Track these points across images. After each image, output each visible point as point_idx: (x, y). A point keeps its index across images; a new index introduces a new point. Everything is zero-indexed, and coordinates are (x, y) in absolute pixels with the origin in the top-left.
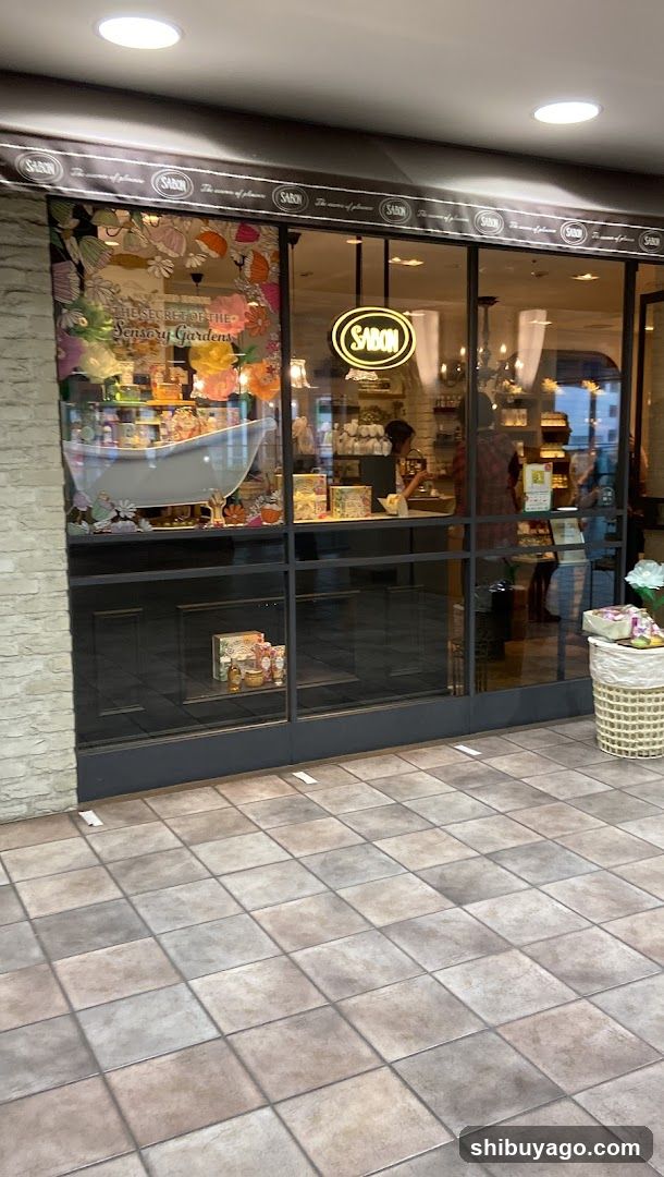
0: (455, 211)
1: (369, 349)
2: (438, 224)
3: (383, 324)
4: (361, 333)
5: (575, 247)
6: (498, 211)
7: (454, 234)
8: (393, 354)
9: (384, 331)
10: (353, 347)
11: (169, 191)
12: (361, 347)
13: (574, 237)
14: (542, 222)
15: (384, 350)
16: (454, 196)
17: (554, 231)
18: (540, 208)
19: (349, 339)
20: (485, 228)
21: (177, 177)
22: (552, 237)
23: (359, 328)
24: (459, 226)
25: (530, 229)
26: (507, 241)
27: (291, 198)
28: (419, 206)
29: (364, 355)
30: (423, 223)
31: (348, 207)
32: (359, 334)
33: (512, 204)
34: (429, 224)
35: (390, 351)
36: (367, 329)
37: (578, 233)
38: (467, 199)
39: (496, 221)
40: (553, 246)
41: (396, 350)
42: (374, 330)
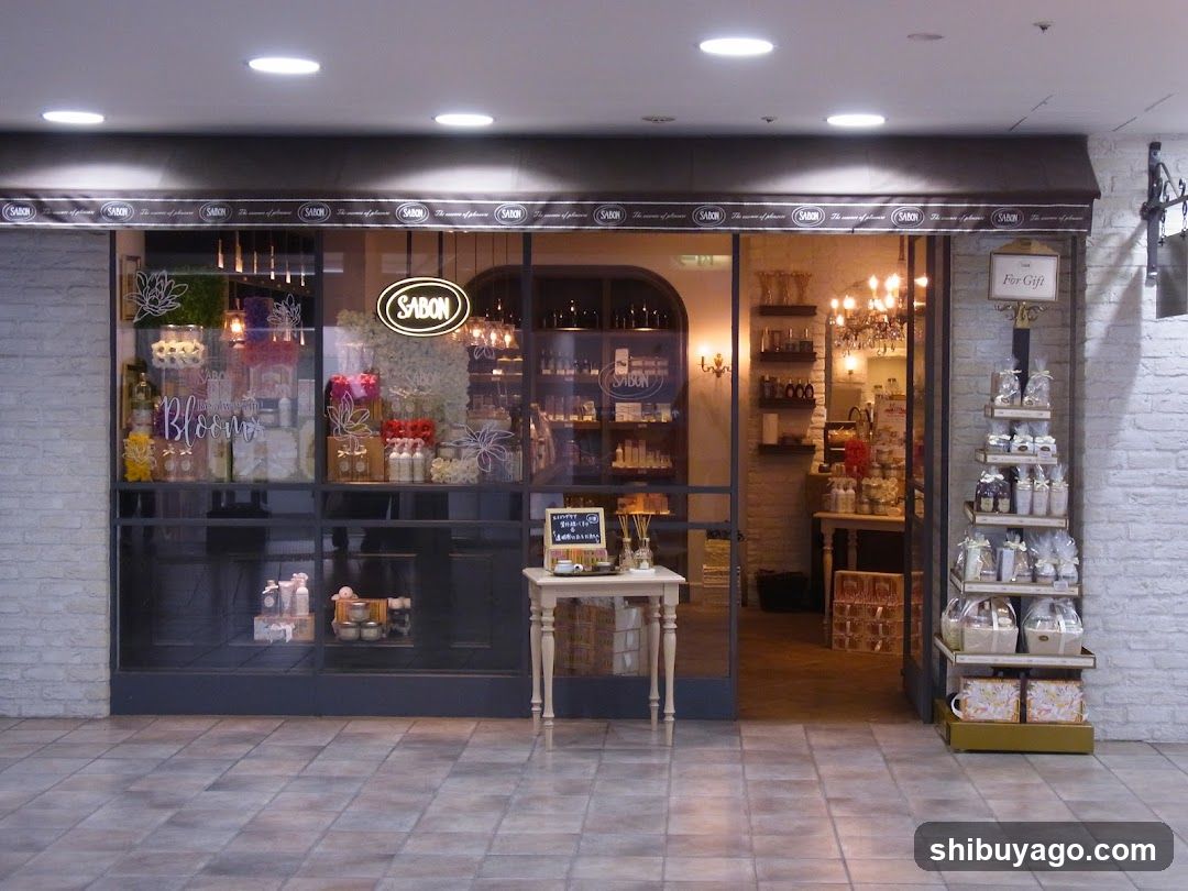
0: (375, 207)
1: (417, 317)
2: (358, 219)
3: (433, 292)
4: (409, 302)
6: (422, 202)
8: (444, 320)
9: (434, 300)
10: (400, 315)
12: (408, 315)
15: (434, 317)
16: (376, 195)
17: (488, 214)
19: (395, 308)
22: (486, 220)
23: (406, 298)
24: (381, 219)
25: (461, 214)
26: (432, 227)
27: (215, 212)
28: (339, 206)
29: (412, 323)
30: (343, 220)
31: (268, 214)
32: (405, 304)
33: (438, 195)
34: (349, 220)
35: (440, 318)
36: (414, 299)
38: (387, 195)
40: (488, 228)
41: (447, 317)
42: (423, 299)
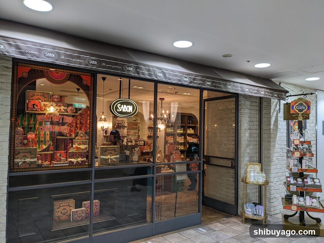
0: (149, 70)
1: (123, 111)
2: (143, 74)
3: (128, 104)
4: (121, 106)
5: (186, 83)
6: (162, 71)
7: (149, 77)
9: (128, 106)
10: (118, 110)
11: (48, 57)
12: (120, 110)
13: (186, 80)
14: (176, 76)
15: (128, 111)
16: (149, 66)
17: (180, 78)
18: (175, 72)
19: (117, 108)
20: (159, 76)
21: (52, 53)
22: (179, 80)
24: (150, 75)
25: (172, 77)
26: (165, 80)
28: (137, 68)
29: (121, 113)
30: (138, 73)
31: (113, 67)
33: (166, 70)
34: (140, 73)
35: (130, 112)
36: (122, 105)
37: (187, 80)
38: (153, 67)
39: (162, 74)
40: (180, 83)
41: (132, 112)
42: (125, 106)
